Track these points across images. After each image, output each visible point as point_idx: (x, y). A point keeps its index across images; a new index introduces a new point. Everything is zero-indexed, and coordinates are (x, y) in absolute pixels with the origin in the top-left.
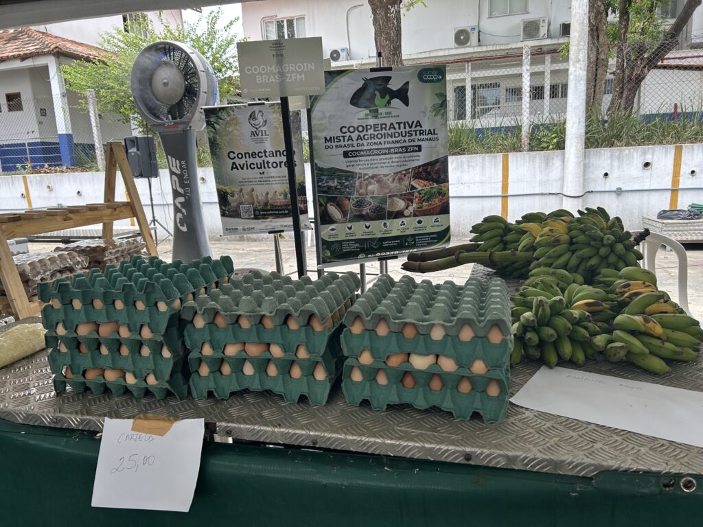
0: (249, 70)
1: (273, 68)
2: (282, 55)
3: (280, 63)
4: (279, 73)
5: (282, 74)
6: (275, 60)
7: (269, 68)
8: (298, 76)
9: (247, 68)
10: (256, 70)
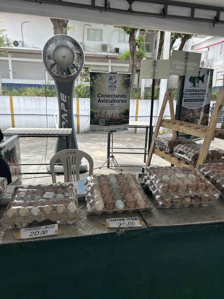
0: (175, 63)
1: (183, 63)
2: (187, 58)
3: (186, 62)
4: (185, 66)
5: (186, 66)
6: (185, 60)
7: (182, 63)
8: (191, 68)
9: (174, 62)
10: (177, 63)
